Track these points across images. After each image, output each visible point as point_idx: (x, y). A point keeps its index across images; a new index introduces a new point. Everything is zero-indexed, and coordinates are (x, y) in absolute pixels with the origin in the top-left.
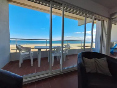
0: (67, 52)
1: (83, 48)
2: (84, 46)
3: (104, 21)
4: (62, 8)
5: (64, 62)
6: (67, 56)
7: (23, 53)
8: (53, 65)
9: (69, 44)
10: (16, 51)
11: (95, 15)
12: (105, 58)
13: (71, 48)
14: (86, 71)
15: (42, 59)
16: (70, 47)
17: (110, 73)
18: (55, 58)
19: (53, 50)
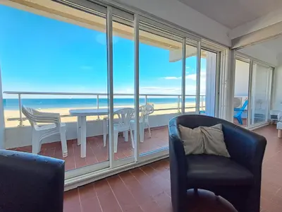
0: (147, 120)
1: (181, 110)
2: (184, 108)
3: (220, 52)
4: (135, 22)
5: (141, 143)
6: (146, 130)
7: (40, 126)
8: (115, 152)
9: (151, 104)
10: (21, 123)
11: (203, 40)
12: (219, 126)
13: (155, 113)
14: (184, 152)
15: (88, 139)
16: (153, 110)
17: (226, 151)
18: (121, 135)
19: (116, 117)
